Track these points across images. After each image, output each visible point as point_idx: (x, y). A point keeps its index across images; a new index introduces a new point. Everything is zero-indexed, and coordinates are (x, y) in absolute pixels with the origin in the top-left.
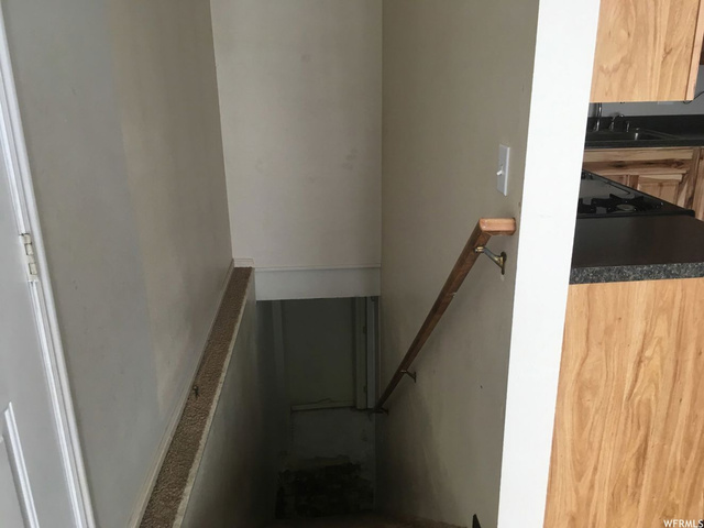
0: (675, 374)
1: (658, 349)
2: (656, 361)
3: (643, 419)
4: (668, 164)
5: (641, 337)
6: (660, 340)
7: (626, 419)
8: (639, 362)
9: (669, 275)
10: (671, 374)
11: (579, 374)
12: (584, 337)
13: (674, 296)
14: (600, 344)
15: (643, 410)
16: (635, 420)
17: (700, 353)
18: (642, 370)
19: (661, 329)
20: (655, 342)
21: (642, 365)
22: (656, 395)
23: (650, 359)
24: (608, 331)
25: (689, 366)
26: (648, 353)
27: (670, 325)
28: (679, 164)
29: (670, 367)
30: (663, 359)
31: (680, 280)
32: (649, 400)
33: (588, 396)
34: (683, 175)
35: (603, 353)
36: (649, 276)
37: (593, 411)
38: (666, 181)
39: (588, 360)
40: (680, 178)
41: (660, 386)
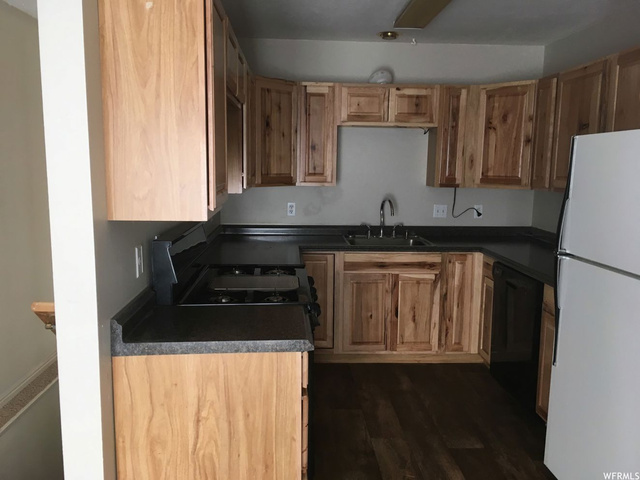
0: (230, 434)
1: (211, 410)
2: (212, 421)
3: (209, 471)
4: (422, 265)
5: (196, 400)
6: (212, 404)
7: (195, 470)
8: (198, 421)
9: (210, 351)
10: (227, 433)
11: (148, 430)
12: (148, 399)
13: (218, 368)
14: (163, 405)
15: (207, 463)
16: (202, 471)
17: (248, 415)
18: (201, 429)
19: (211, 394)
20: (208, 405)
21: (201, 424)
22: (216, 450)
23: (207, 419)
24: (167, 395)
25: (241, 425)
26: (204, 414)
27: (218, 391)
28: (431, 266)
29: (224, 425)
30: (217, 419)
31: (220, 354)
32: (212, 454)
33: (158, 450)
34: (436, 275)
35: (166, 414)
36: (195, 351)
37: (164, 463)
38: (423, 279)
39: (154, 420)
40: (433, 277)
41: (219, 443)
